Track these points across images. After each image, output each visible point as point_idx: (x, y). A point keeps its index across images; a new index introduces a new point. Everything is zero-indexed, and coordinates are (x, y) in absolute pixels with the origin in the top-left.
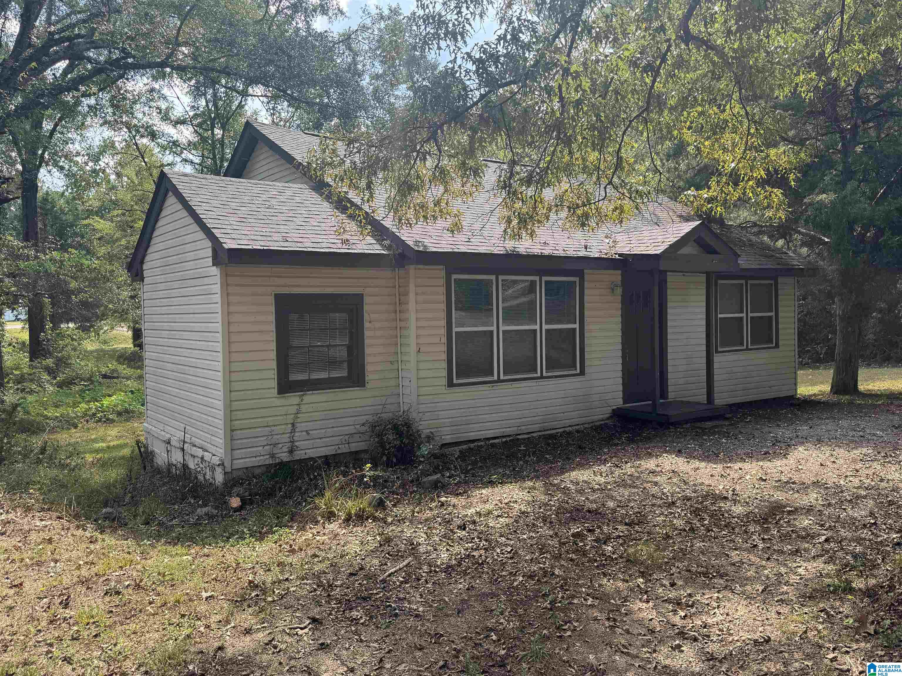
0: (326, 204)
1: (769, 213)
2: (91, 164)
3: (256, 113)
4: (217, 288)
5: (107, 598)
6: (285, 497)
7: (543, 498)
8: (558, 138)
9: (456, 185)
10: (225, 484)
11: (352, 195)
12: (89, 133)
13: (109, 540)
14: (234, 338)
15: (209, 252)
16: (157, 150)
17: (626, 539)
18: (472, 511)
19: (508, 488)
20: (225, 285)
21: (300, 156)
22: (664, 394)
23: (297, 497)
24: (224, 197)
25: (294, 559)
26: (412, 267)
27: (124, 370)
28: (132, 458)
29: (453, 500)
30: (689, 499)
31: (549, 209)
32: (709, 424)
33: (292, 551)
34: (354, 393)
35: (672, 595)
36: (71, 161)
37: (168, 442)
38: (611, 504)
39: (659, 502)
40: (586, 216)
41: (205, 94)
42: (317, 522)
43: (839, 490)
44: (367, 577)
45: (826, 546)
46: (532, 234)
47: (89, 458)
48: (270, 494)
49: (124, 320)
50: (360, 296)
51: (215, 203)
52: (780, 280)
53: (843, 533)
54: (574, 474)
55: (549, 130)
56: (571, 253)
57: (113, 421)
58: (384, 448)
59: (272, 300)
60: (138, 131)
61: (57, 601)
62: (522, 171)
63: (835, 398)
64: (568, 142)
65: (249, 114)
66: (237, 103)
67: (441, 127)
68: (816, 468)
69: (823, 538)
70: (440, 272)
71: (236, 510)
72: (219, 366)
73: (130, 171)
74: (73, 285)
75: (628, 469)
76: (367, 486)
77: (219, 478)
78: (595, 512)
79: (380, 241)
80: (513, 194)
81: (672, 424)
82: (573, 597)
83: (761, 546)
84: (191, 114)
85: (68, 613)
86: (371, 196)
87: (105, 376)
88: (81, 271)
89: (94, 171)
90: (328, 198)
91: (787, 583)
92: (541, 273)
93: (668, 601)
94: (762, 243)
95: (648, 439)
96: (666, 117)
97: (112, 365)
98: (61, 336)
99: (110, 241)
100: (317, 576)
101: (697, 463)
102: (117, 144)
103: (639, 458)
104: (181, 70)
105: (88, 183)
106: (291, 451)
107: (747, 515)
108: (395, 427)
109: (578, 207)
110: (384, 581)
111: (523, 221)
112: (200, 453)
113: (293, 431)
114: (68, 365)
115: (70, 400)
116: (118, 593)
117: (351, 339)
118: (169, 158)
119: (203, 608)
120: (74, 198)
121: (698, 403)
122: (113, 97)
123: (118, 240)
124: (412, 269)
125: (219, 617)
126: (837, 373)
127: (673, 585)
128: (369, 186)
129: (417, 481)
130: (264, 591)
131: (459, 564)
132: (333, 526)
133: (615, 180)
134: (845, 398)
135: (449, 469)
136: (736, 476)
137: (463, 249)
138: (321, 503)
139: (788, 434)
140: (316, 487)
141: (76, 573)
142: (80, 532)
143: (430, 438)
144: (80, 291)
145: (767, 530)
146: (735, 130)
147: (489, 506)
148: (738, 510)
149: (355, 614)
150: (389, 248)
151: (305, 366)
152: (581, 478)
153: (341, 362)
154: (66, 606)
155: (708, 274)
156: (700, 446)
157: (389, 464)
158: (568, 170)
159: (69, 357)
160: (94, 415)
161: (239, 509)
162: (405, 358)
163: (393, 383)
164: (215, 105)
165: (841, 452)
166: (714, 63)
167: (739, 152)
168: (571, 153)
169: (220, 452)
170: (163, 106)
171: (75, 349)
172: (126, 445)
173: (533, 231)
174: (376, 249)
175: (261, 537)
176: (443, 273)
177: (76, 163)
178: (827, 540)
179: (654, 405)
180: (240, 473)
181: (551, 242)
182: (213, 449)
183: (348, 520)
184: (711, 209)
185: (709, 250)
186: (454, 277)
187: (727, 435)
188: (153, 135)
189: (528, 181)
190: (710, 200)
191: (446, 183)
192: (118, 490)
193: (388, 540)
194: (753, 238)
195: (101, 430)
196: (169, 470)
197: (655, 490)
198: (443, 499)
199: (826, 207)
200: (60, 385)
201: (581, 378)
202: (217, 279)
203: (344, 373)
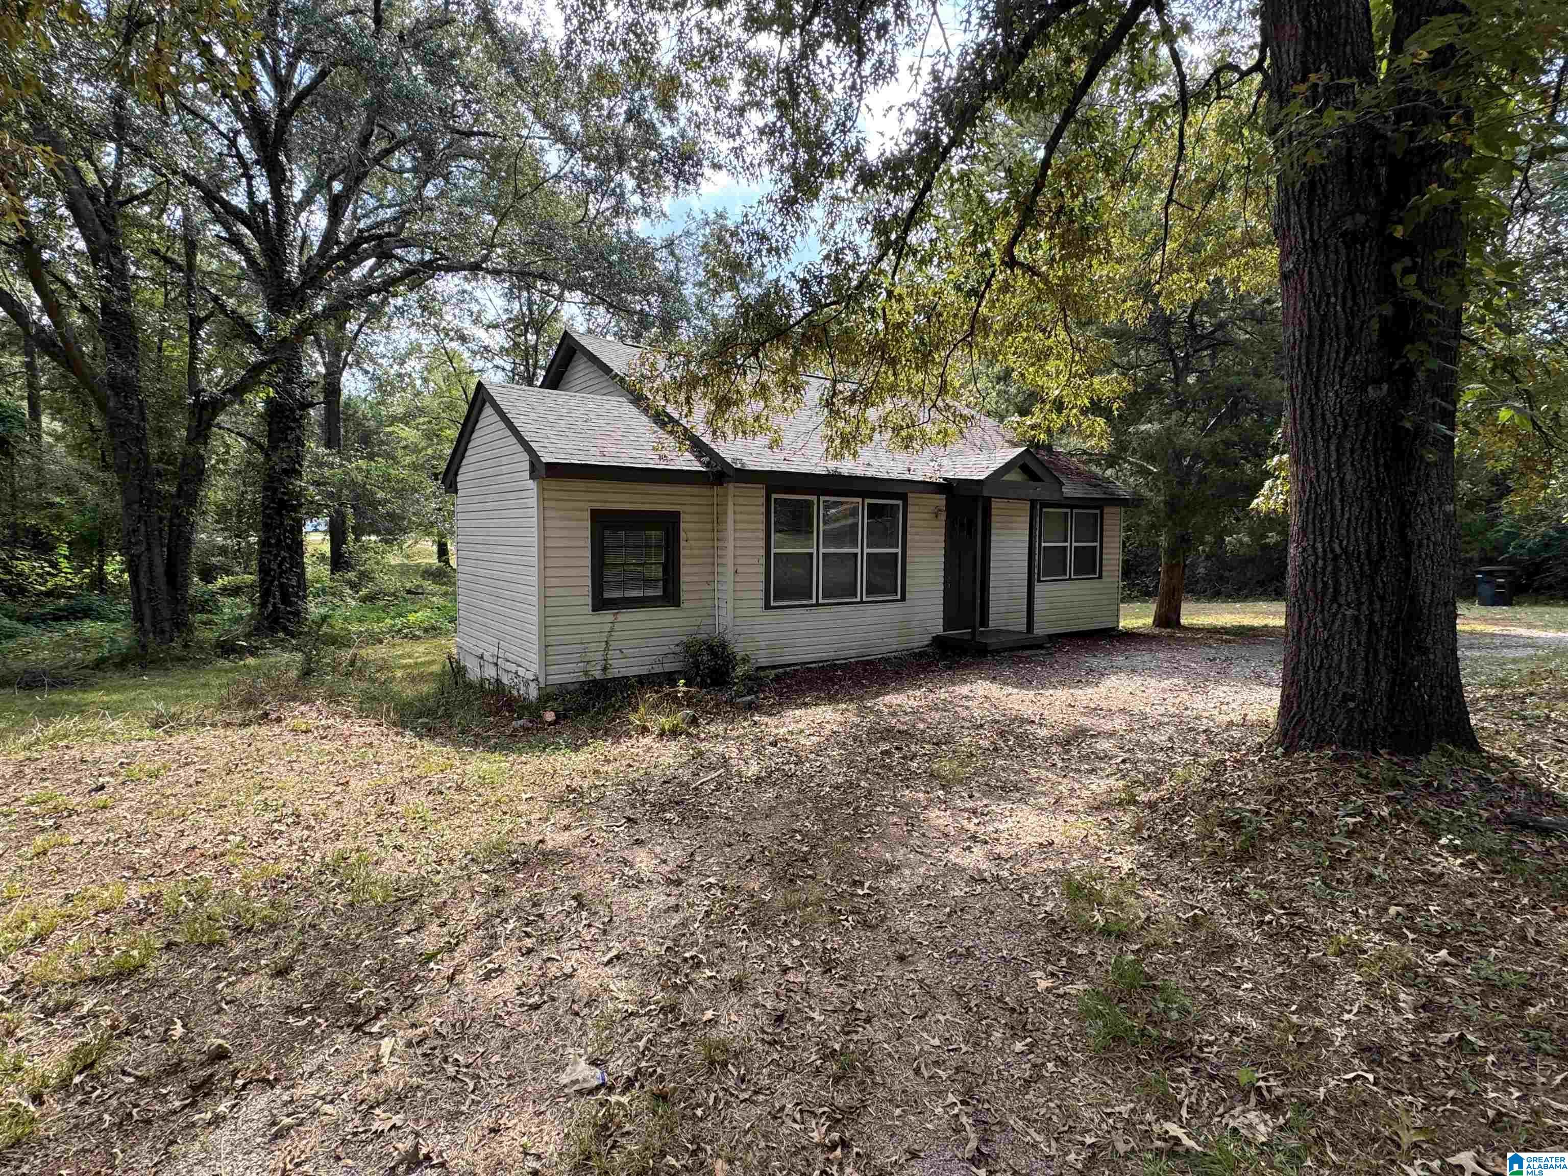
0: (644, 418)
1: (1093, 442)
2: (396, 367)
3: (572, 318)
4: (533, 502)
5: (431, 798)
6: (598, 713)
7: (857, 720)
8: (882, 358)
9: (777, 401)
10: (539, 699)
11: (669, 409)
12: (395, 335)
13: (427, 745)
14: (549, 553)
15: (527, 465)
16: (466, 355)
17: (931, 757)
18: (785, 730)
19: (820, 709)
20: (542, 499)
21: (618, 366)
22: (984, 621)
23: (610, 713)
24: (541, 410)
25: (609, 768)
26: (731, 485)
27: (429, 585)
28: (444, 673)
29: (765, 719)
30: (997, 722)
31: (873, 430)
32: (1028, 652)
33: (608, 761)
34: (672, 612)
35: (970, 804)
36: (376, 363)
37: (482, 658)
38: (921, 726)
39: (968, 724)
40: (911, 438)
41: (519, 297)
42: (631, 737)
43: (1144, 716)
44: (680, 785)
45: (1122, 766)
46: (855, 454)
47: (399, 674)
48: (585, 710)
49: (428, 534)
50: (678, 514)
51: (533, 416)
52: (1106, 510)
53: (1140, 755)
54: (888, 698)
55: (873, 349)
56: (894, 476)
57: (419, 638)
58: (698, 668)
59: (587, 515)
60: (447, 335)
61: (382, 798)
62: (846, 388)
63: (1157, 631)
64: (893, 363)
65: (565, 319)
66: (552, 307)
67: (763, 344)
68: (1126, 695)
69: (1119, 760)
70: (759, 492)
71: (550, 724)
72: (534, 580)
73: (437, 376)
74: (380, 495)
75: (942, 694)
76: (680, 705)
77: (533, 693)
78: (906, 732)
79: (698, 458)
80: (835, 414)
81: (992, 652)
82: (876, 805)
83: (1060, 764)
84: (505, 317)
85: (394, 809)
86: (690, 411)
87: (409, 592)
88: (389, 480)
89: (400, 375)
90: (646, 411)
91: (1079, 797)
92: (863, 495)
93: (965, 810)
94: (1090, 471)
95: (966, 666)
96: (991, 342)
97: (417, 581)
98: (365, 549)
99: (415, 450)
100: (631, 783)
101: (1010, 690)
102: (424, 347)
103: (954, 684)
104: (496, 273)
105: (393, 387)
106: (605, 669)
107: (1051, 738)
108: (711, 649)
109: (902, 428)
110: (696, 789)
111: (846, 441)
112: (513, 668)
113: (607, 648)
114: (372, 579)
115: (373, 615)
116: (441, 793)
117: (667, 558)
118: (478, 364)
119: (523, 807)
120: (378, 403)
121: (1020, 633)
122: (422, 298)
123: (425, 448)
124: (731, 488)
125: (538, 816)
126: (1160, 606)
127: (971, 797)
128: (688, 400)
129: (730, 702)
130: (581, 795)
131: (770, 776)
132: (647, 741)
133: (940, 403)
134: (1166, 631)
135: (763, 691)
136: (1047, 702)
137: (784, 468)
138: (634, 718)
139: (1104, 664)
140: (630, 704)
141: (399, 774)
142: (399, 739)
143: (745, 660)
144: (386, 501)
145: (1068, 752)
146: (1059, 357)
147: (801, 726)
148: (1043, 732)
149: (668, 815)
150: (708, 465)
151: (622, 584)
152: (895, 702)
153: (657, 580)
154: (392, 803)
155: (1033, 503)
156: (1015, 673)
157: (702, 685)
158: (893, 389)
159: (373, 571)
160: (400, 630)
161: (554, 723)
162: (721, 578)
163: (709, 603)
164: (530, 310)
165: (1153, 682)
166: (1039, 290)
167: (1063, 378)
168: (895, 374)
169: (535, 668)
170: (475, 308)
171: (378, 563)
172: (433, 662)
173: (856, 452)
174: (696, 466)
175: (577, 749)
176: (763, 492)
177: (381, 365)
178: (1124, 761)
179: (973, 634)
180: (554, 689)
181: (875, 463)
182: (526, 664)
183: (662, 734)
184: (1034, 437)
185: (1033, 476)
186: (774, 496)
187: (1042, 664)
188: (463, 339)
189: (852, 400)
190: (1033, 427)
191: (766, 400)
192: (431, 703)
193: (701, 754)
194: (1081, 466)
195: (408, 647)
196: (481, 686)
197: (965, 714)
198: (756, 718)
199: (1150, 436)
200: (364, 600)
201: (900, 604)
202: (534, 493)
203: (659, 593)
